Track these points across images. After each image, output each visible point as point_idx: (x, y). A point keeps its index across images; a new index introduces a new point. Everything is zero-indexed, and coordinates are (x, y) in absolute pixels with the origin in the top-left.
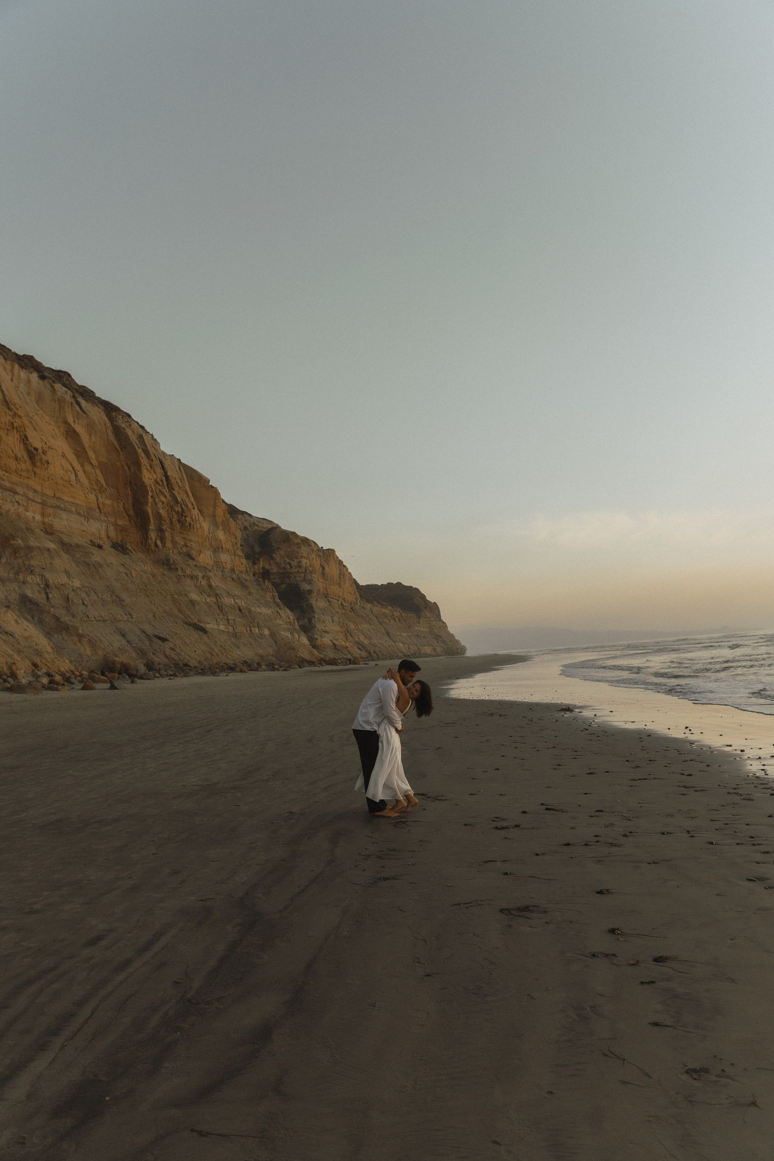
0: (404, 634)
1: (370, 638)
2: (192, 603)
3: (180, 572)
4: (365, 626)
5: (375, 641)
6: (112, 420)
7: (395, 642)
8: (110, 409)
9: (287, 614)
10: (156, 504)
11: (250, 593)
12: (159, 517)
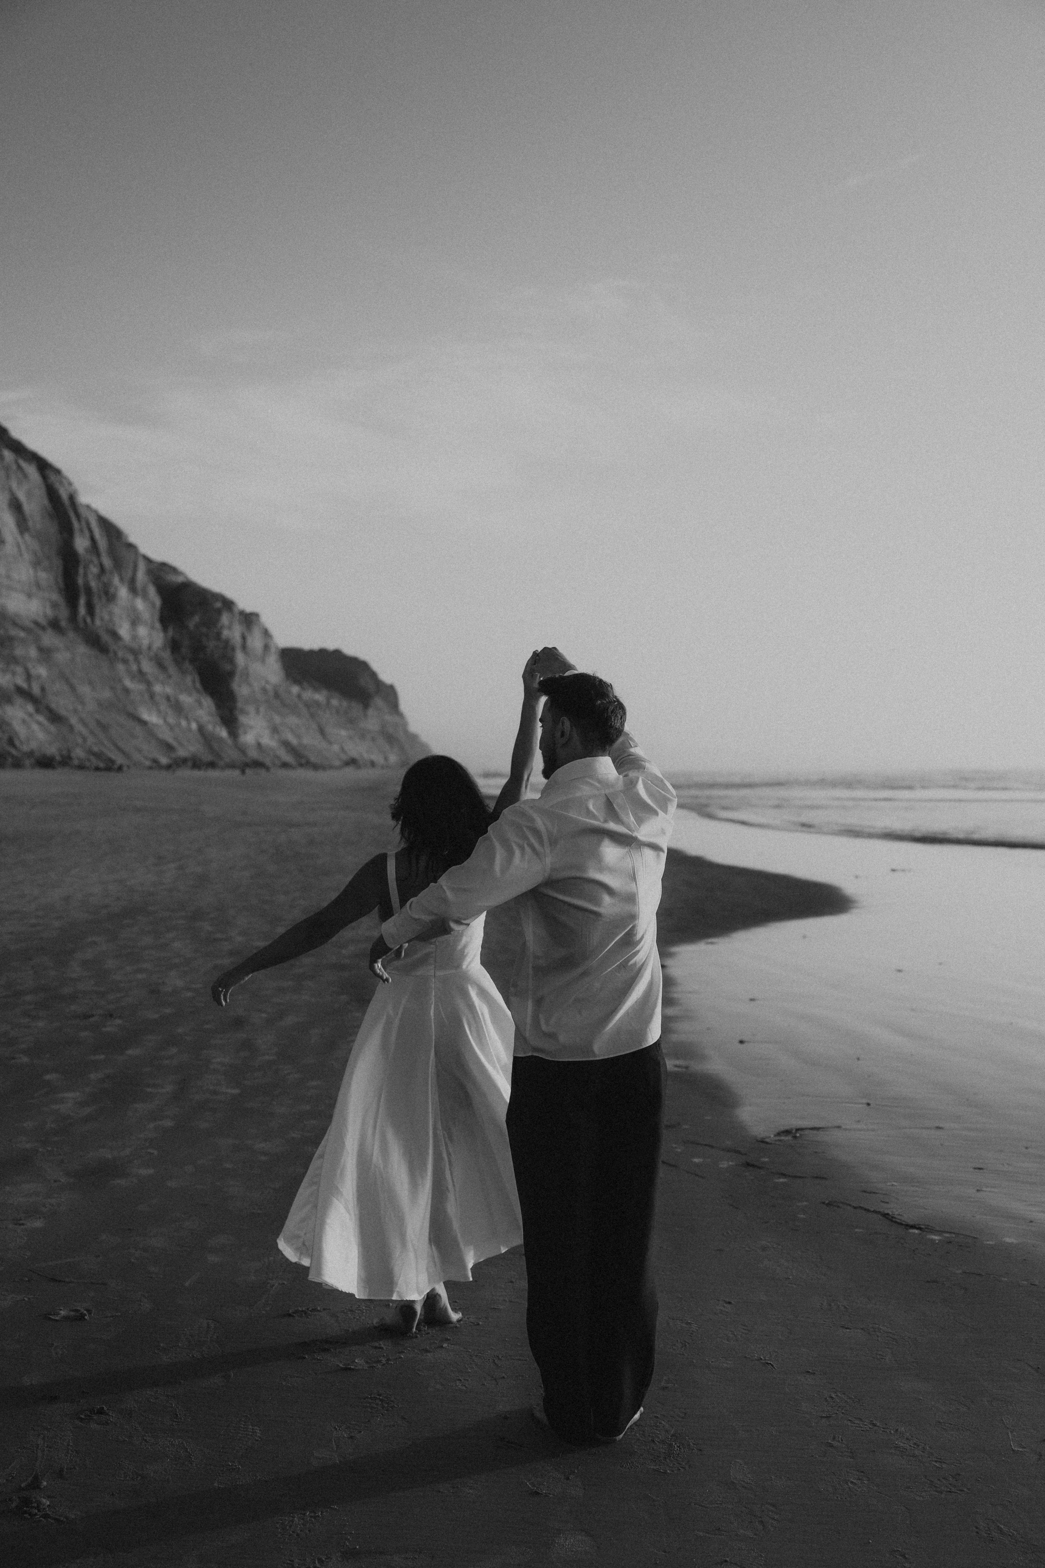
0: (343, 733)
1: (299, 737)
2: (127, 691)
3: (111, 655)
4: (293, 720)
5: (305, 741)
6: (44, 477)
7: (330, 743)
8: (43, 466)
9: (208, 702)
10: (85, 575)
11: (170, 677)
12: (88, 591)
